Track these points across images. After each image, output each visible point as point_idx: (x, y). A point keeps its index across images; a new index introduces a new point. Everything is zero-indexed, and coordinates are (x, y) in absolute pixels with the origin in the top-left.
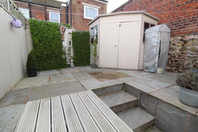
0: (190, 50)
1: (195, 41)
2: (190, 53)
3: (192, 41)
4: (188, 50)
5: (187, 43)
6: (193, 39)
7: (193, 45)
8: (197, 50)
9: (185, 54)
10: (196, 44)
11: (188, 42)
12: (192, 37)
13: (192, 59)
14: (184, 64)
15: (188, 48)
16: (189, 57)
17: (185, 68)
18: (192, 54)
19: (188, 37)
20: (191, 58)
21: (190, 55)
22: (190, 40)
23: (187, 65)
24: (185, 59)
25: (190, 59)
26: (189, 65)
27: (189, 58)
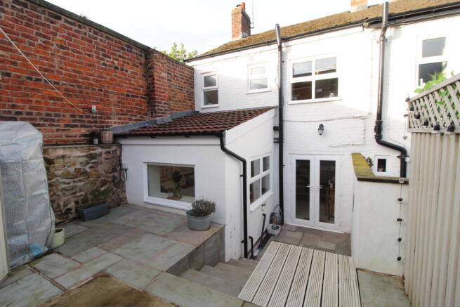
0: (63, 176)
1: (66, 160)
2: (64, 183)
3: (62, 160)
4: (58, 178)
5: (54, 163)
6: (63, 157)
7: (65, 166)
8: (73, 175)
9: (56, 186)
10: (69, 164)
11: (55, 161)
12: (60, 152)
13: (71, 192)
14: (59, 205)
15: (59, 173)
16: (64, 189)
17: (63, 211)
18: (68, 184)
19: (54, 152)
20: (69, 190)
21: (66, 186)
22: (58, 157)
23: (64, 206)
24: (59, 195)
25: (66, 192)
26: (67, 205)
27: (64, 191)
